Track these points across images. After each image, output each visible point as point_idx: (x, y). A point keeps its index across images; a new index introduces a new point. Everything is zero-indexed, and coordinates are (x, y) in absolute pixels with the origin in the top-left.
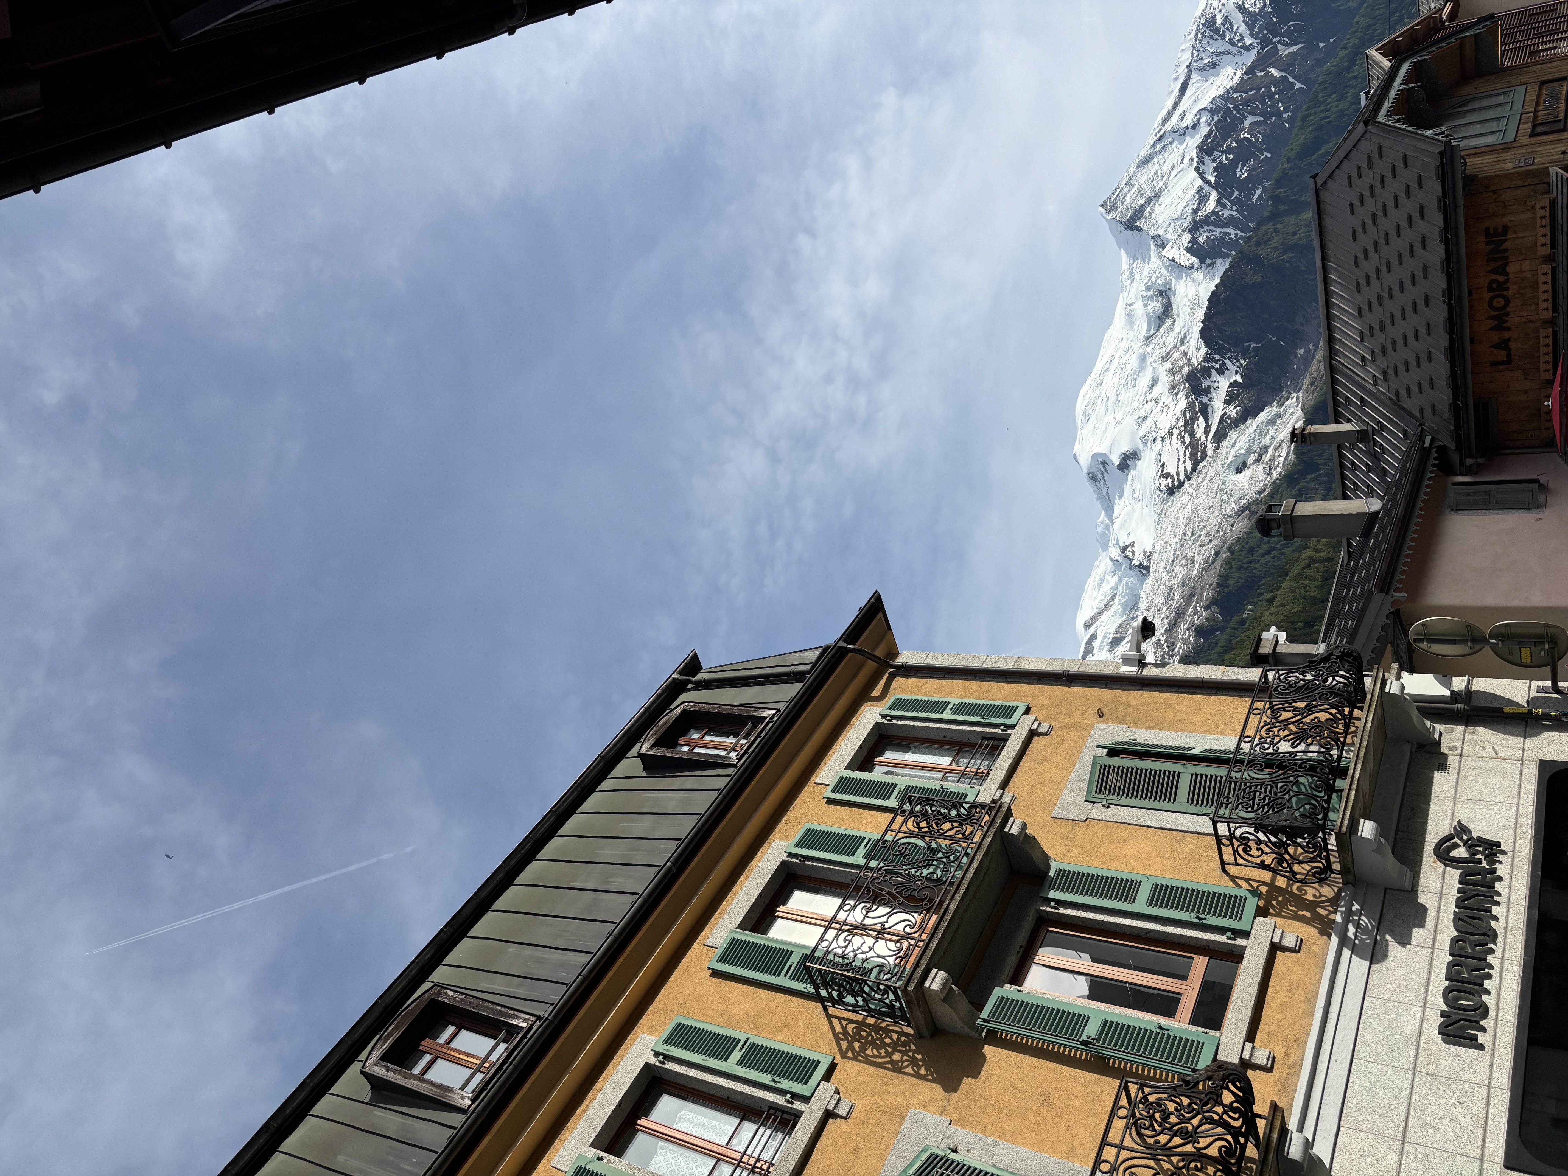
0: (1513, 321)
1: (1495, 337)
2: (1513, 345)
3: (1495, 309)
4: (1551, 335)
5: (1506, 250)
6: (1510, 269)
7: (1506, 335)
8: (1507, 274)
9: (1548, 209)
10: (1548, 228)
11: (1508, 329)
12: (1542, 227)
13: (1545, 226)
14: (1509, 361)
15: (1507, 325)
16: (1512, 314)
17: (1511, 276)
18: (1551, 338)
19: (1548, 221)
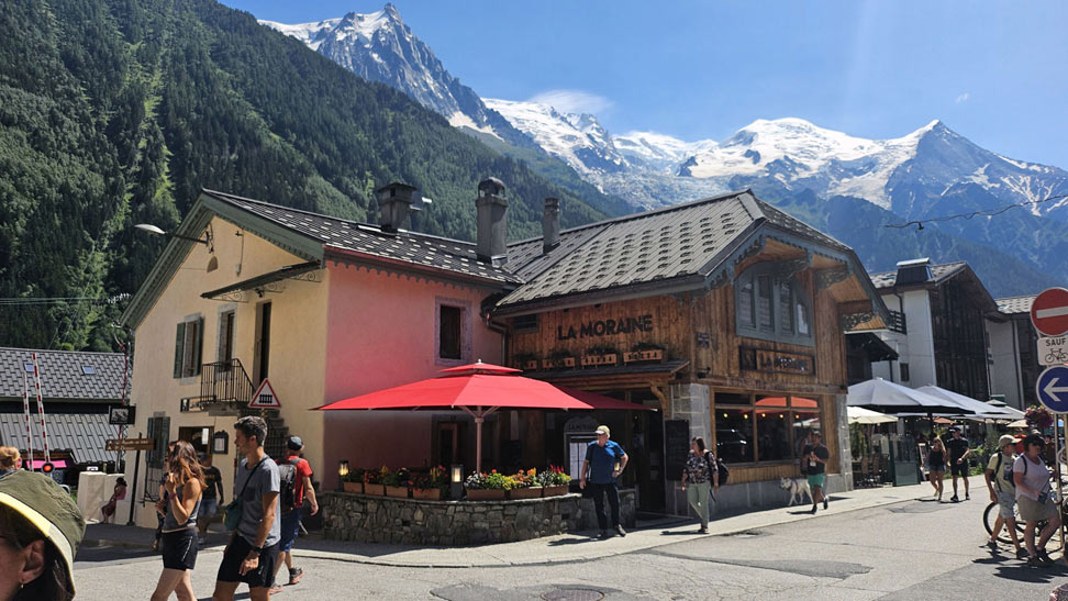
0: (587, 338)
2: (572, 340)
3: (597, 324)
5: (634, 331)
6: (622, 335)
7: (578, 336)
11: (582, 336)
14: (561, 338)
15: (585, 336)
16: (591, 338)
17: (616, 335)
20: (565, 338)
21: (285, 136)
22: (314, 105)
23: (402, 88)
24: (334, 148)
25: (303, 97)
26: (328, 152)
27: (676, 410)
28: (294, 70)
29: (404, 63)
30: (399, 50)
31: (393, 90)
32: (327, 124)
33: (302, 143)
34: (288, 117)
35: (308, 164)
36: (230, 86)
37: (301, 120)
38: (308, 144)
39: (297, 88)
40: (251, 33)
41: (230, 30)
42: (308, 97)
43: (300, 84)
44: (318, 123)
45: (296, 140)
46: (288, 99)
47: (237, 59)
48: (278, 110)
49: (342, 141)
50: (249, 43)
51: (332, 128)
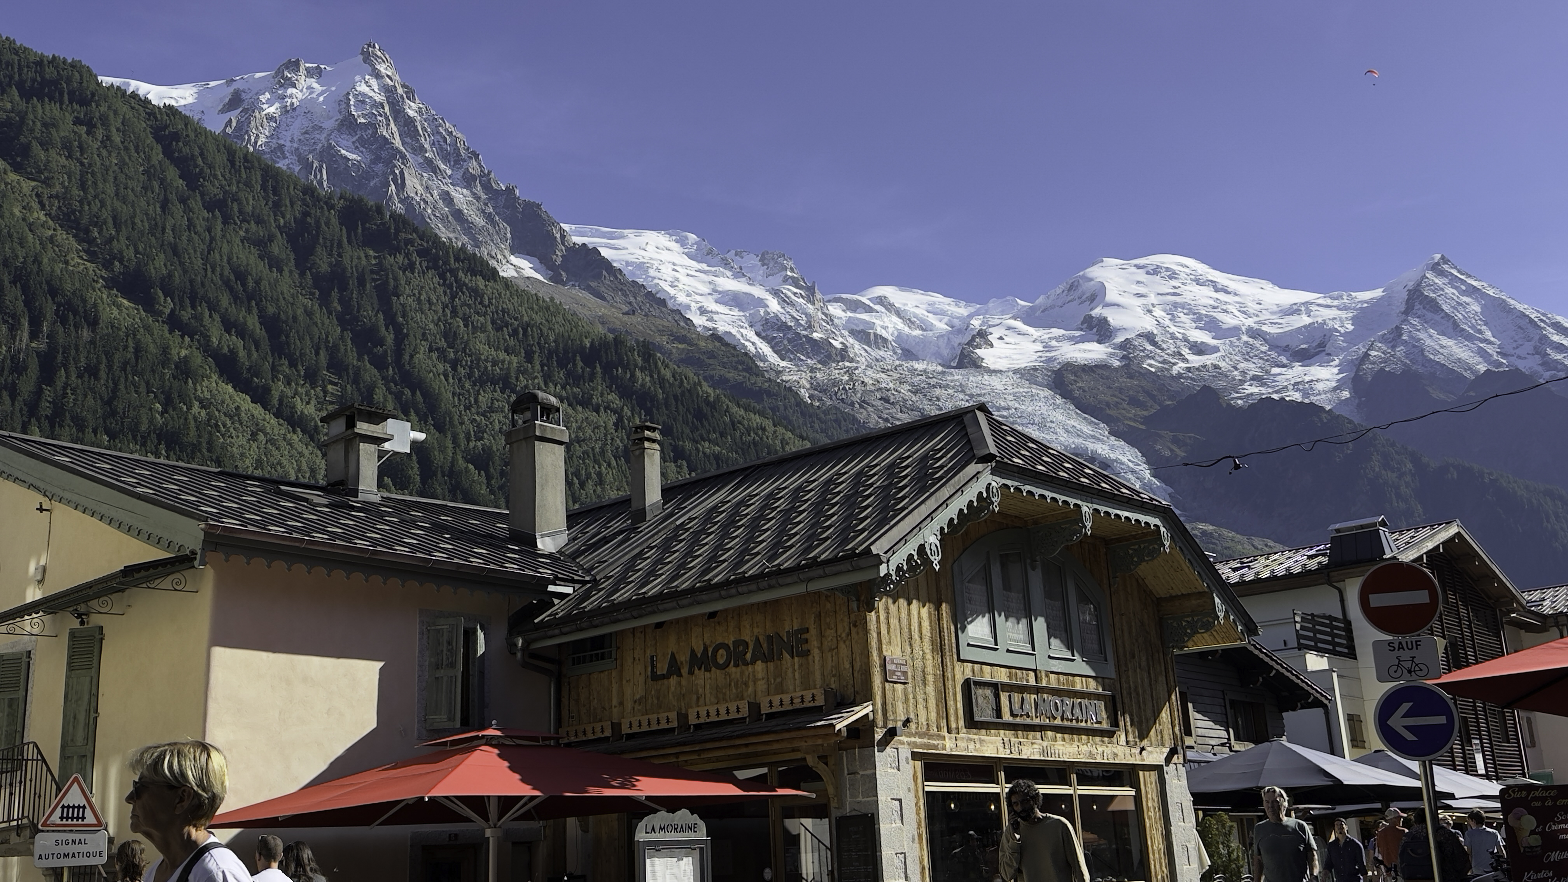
0: (700, 675)
1: (683, 658)
2: (673, 680)
3: (715, 651)
4: (670, 726)
5: (780, 658)
6: (759, 666)
7: (685, 671)
8: (753, 662)
9: (811, 704)
10: (790, 708)
11: (691, 673)
12: (792, 699)
13: (792, 703)
14: (655, 677)
15: (696, 671)
16: (707, 674)
17: (750, 668)
18: (666, 726)
19: (798, 707)
20: (664, 677)
21: (148, 304)
22: (212, 239)
23: (399, 207)
24: (253, 322)
25: (191, 226)
26: (242, 332)
27: (852, 796)
28: (172, 173)
29: (403, 157)
30: (392, 132)
31: (379, 210)
32: (241, 275)
33: (186, 315)
34: (159, 265)
35: (198, 359)
36: (35, 205)
37: (185, 272)
38: (198, 318)
39: (177, 209)
40: (84, 102)
41: (41, 99)
42: (200, 225)
43: (183, 201)
44: (221, 275)
45: (173, 311)
46: (156, 229)
47: (53, 153)
48: (137, 252)
49: (271, 310)
50: (77, 122)
51: (251, 284)
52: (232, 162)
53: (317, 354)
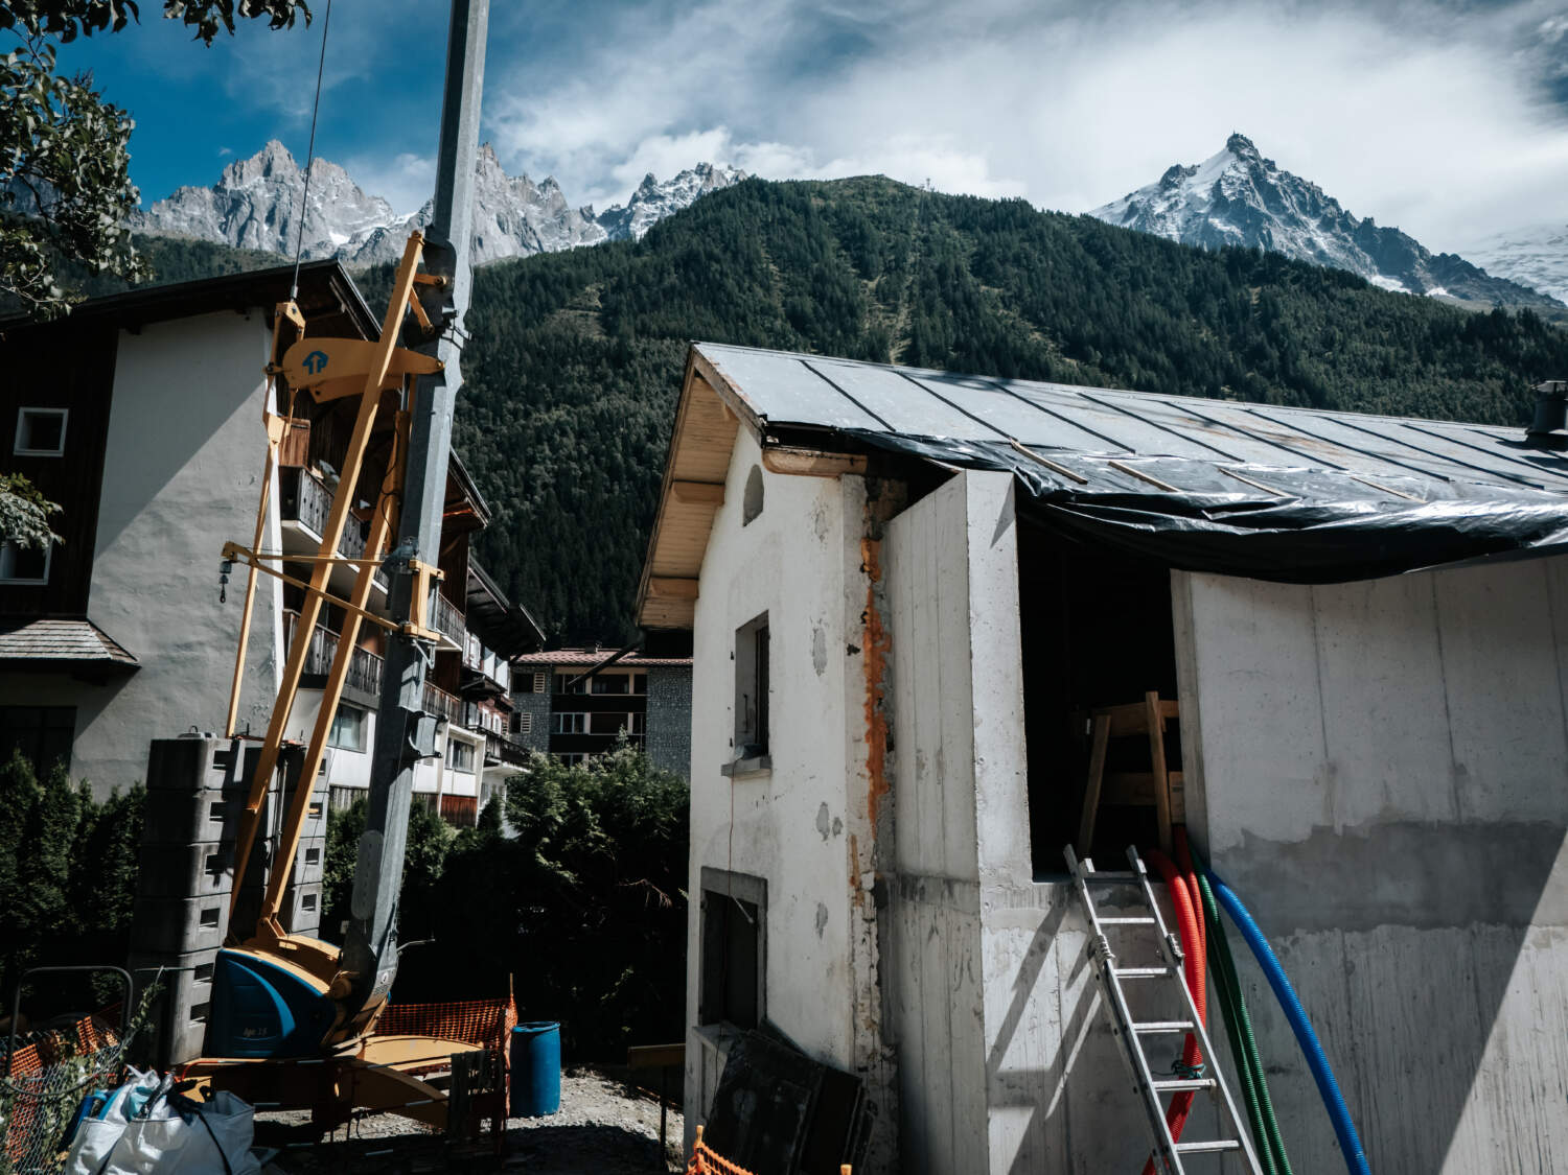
22: (1126, 304)
24: (1162, 358)
25: (1109, 297)
28: (1092, 262)
29: (1269, 219)
30: (1257, 202)
32: (1149, 326)
33: (1112, 361)
34: (1088, 329)
36: (1000, 305)
37: (1108, 330)
38: (1121, 362)
39: (1098, 286)
40: (1024, 225)
41: (996, 230)
42: (1116, 295)
43: (1102, 280)
44: (1135, 328)
45: (1102, 360)
46: (1085, 303)
47: (1008, 266)
48: (1072, 322)
49: (1176, 347)
50: (1022, 240)
51: (1158, 331)
52: (1135, 247)
53: (1215, 374)
